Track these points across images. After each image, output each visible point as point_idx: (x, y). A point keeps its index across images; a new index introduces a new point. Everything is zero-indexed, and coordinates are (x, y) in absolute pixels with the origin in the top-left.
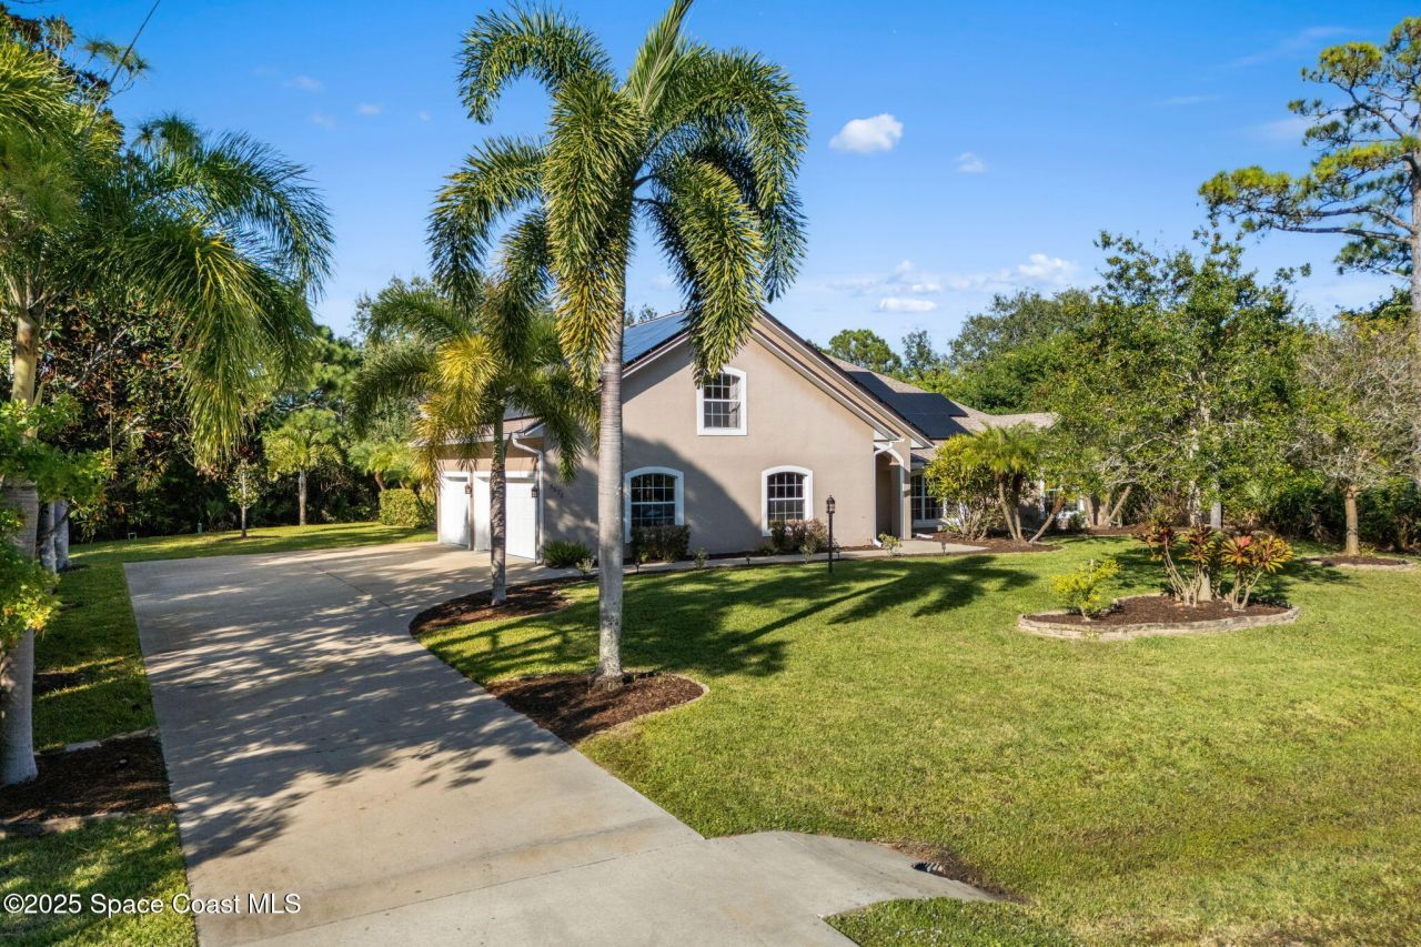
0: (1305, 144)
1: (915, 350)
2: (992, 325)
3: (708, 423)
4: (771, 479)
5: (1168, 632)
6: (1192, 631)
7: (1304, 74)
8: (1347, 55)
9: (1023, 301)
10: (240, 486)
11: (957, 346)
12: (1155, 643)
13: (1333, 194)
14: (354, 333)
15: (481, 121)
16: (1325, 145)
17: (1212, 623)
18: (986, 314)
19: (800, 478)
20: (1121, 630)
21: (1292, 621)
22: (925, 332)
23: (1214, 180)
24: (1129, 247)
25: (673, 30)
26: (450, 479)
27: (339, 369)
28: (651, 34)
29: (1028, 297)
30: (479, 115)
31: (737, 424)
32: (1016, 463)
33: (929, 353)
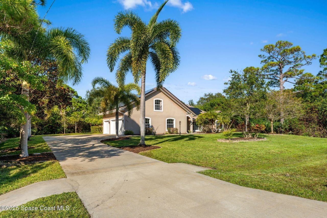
0: (261, 63)
1: (191, 103)
2: (204, 99)
3: (156, 109)
4: (168, 120)
5: (245, 141)
6: (249, 141)
7: (261, 50)
8: (269, 46)
9: (210, 95)
10: (64, 124)
11: (198, 102)
12: (243, 142)
13: (266, 71)
14: (86, 98)
15: (119, 34)
16: (264, 63)
17: (252, 140)
18: (203, 97)
19: (173, 120)
20: (237, 140)
21: (265, 140)
22: (192, 100)
23: (246, 69)
24: (235, 72)
25: (156, 18)
26: (105, 121)
27: (83, 104)
28: (152, 18)
29: (211, 94)
30: (118, 32)
31: (161, 110)
32: (213, 117)
33: (193, 104)
